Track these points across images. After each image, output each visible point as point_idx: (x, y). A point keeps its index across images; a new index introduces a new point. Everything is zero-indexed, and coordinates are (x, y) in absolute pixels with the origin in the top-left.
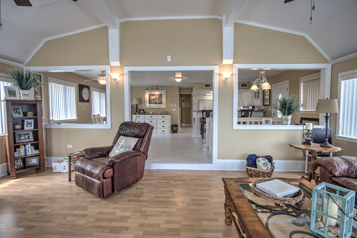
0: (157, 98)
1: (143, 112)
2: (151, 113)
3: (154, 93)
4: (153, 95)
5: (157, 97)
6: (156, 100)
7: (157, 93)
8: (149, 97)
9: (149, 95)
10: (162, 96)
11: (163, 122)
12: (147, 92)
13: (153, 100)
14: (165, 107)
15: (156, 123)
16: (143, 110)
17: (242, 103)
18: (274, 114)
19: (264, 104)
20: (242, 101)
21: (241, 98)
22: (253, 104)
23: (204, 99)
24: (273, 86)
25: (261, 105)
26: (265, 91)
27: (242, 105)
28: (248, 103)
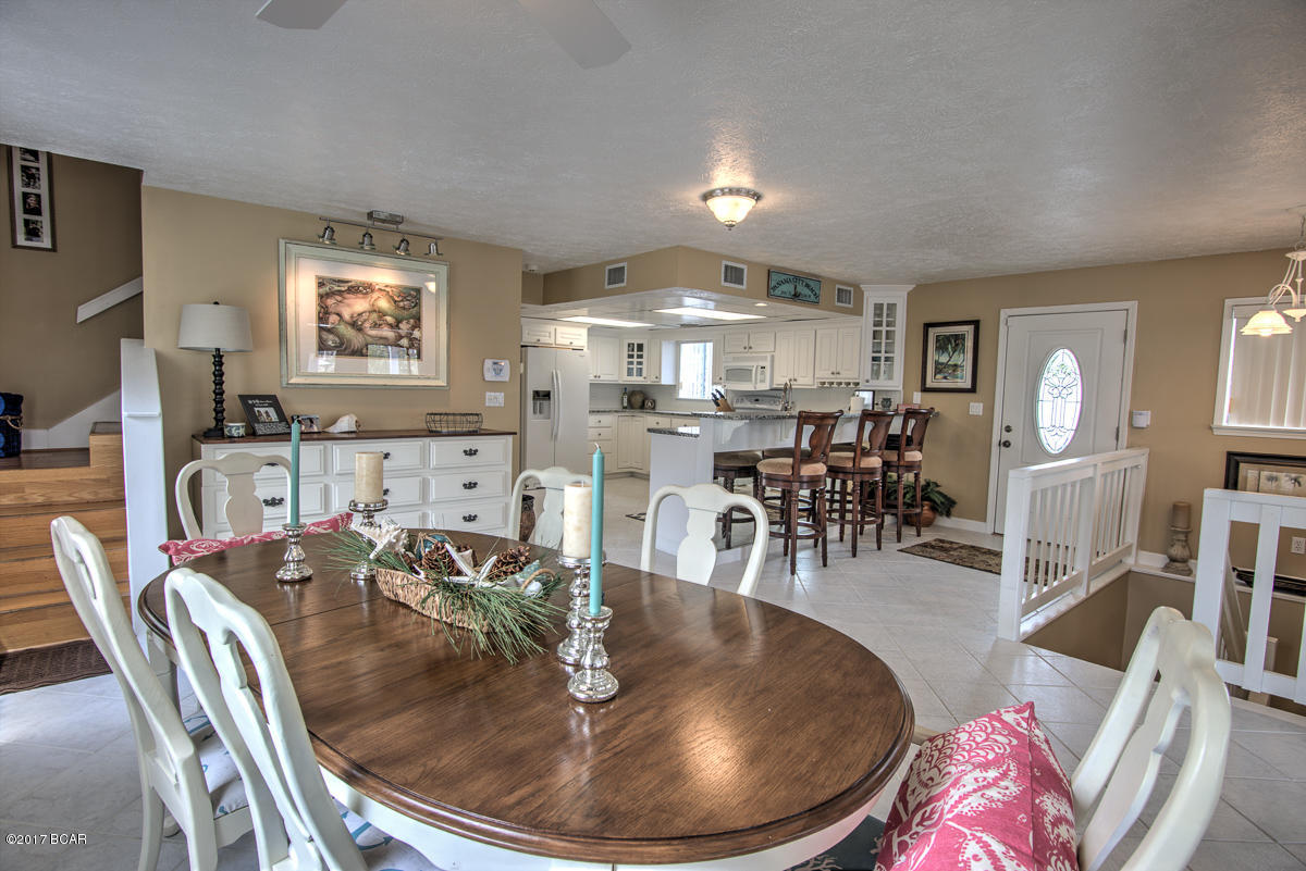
0: (382, 314)
1: (274, 416)
2: (346, 424)
3: (357, 275)
4: (356, 289)
5: (384, 304)
6: (376, 326)
7: (384, 277)
8: (322, 297)
9: (321, 284)
10: (418, 304)
11: (471, 486)
12: (304, 263)
13: (355, 325)
14: (442, 382)
15: (415, 497)
16: (273, 401)
17: (768, 371)
18: (1008, 429)
19: (928, 386)
20: (767, 364)
21: (750, 348)
22: (867, 381)
23: (545, 340)
24: (1004, 313)
25: (901, 388)
26: (933, 332)
27: (763, 381)
28: (825, 374)
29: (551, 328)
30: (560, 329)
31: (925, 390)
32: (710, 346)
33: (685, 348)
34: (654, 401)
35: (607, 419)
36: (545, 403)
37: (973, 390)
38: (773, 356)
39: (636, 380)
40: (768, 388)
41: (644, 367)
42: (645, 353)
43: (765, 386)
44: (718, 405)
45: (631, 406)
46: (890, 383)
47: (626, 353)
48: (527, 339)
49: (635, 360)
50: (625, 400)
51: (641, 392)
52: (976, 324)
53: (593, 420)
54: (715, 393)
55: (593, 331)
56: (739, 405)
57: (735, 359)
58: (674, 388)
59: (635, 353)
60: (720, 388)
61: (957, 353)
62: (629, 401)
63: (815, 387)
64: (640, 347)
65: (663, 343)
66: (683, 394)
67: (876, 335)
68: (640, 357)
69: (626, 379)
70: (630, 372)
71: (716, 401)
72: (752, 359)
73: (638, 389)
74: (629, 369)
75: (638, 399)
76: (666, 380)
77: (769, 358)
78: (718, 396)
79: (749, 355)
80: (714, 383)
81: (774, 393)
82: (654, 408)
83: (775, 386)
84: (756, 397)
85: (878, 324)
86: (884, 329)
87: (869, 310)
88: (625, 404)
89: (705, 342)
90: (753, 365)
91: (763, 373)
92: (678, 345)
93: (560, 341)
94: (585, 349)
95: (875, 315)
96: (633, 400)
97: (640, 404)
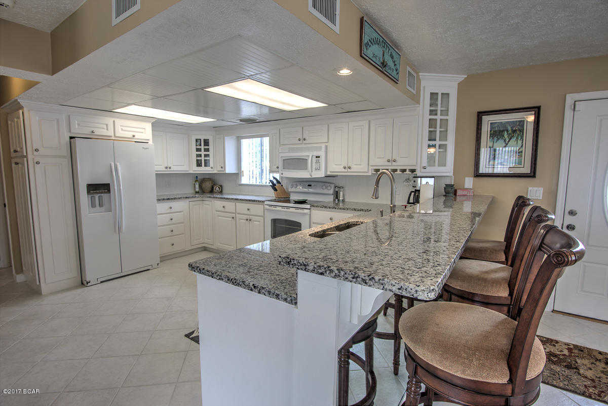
17: (322, 160)
18: (572, 213)
19: (481, 172)
20: (322, 154)
21: (304, 139)
22: (424, 168)
23: (99, 132)
24: (570, 99)
25: (451, 174)
26: (487, 120)
27: (318, 169)
28: (380, 162)
29: (109, 121)
30: (119, 122)
31: (478, 175)
32: (266, 140)
33: (245, 143)
34: (221, 186)
35: (178, 205)
36: (105, 196)
37: (533, 175)
38: (326, 147)
39: (203, 170)
40: (323, 176)
41: (211, 159)
42: (211, 147)
43: (320, 174)
44: (275, 190)
45: (202, 191)
46: (442, 169)
47: (194, 148)
48: (76, 130)
49: (203, 153)
50: (197, 186)
51: (210, 179)
52: (537, 110)
53: (163, 207)
54: (272, 179)
55: (158, 125)
56: (294, 190)
57: (291, 150)
58: (237, 175)
59: (202, 147)
60: (277, 176)
61: (513, 140)
62: (200, 187)
63: (370, 174)
64: (206, 143)
65: (226, 138)
66: (245, 180)
67: (432, 123)
68: (207, 150)
69: (195, 170)
70: (199, 164)
71: (273, 186)
72: (307, 149)
73: (208, 177)
74: (197, 160)
75: (208, 185)
76: (230, 168)
77: (323, 149)
78: (275, 182)
79: (303, 146)
80: (271, 171)
81: (328, 180)
82: (221, 192)
83: (329, 173)
84: (309, 183)
85: (433, 112)
86: (439, 117)
87: (426, 100)
88: (197, 190)
89: (261, 136)
90: (309, 155)
91: (317, 162)
92: (239, 139)
93: (120, 133)
94: (151, 142)
95: (431, 105)
96: (204, 186)
97: (209, 189)
